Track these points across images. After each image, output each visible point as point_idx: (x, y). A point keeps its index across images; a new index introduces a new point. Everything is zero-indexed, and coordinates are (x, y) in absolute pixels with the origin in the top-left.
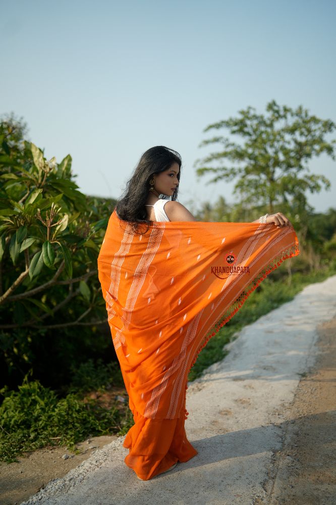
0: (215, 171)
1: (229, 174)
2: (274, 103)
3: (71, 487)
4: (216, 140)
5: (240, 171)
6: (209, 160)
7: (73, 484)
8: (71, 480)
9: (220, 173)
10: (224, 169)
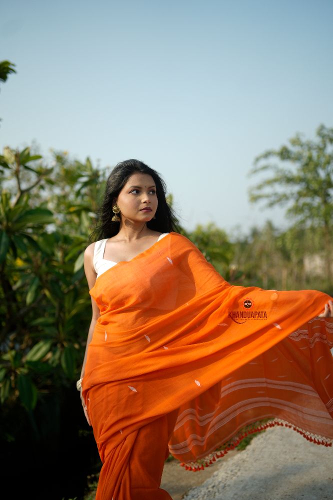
0: (267, 196)
1: (281, 199)
2: (322, 127)
3: (215, 493)
4: (265, 168)
5: (292, 194)
6: (260, 187)
7: (216, 491)
8: (213, 487)
9: (273, 199)
10: (276, 194)
